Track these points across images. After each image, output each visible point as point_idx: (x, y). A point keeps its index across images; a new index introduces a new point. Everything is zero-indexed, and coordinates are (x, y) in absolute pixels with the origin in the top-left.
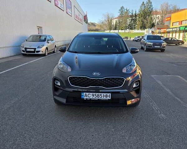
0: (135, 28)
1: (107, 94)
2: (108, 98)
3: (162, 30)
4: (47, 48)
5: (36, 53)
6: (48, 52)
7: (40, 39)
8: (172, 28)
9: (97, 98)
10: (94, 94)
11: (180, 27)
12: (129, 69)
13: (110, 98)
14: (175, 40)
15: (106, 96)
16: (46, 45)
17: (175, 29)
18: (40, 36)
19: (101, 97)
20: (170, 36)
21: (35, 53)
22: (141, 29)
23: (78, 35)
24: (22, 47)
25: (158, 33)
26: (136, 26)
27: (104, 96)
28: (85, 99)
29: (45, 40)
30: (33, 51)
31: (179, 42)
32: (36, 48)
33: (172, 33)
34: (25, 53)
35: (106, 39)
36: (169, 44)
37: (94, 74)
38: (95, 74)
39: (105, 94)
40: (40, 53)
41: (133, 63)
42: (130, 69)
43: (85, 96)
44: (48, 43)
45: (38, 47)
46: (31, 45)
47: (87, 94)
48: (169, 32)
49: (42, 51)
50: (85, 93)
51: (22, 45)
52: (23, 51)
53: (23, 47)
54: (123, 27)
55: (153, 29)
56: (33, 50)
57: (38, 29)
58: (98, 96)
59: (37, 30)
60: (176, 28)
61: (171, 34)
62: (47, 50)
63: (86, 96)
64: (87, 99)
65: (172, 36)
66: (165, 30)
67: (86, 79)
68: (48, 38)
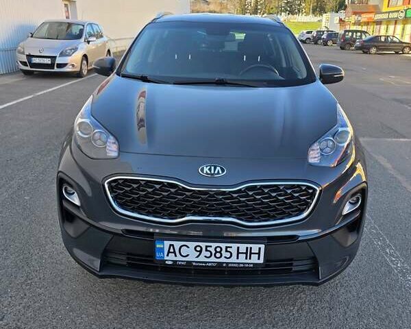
0: (299, 11)
1: (249, 246)
2: (254, 259)
3: (364, 18)
4: (85, 57)
5: (56, 69)
6: (89, 68)
7: (70, 32)
8: (386, 13)
9: (213, 259)
10: (203, 245)
11: (406, 11)
12: (328, 150)
13: (261, 261)
14: (395, 42)
15: (249, 253)
16: (83, 48)
17: (395, 15)
18: (70, 25)
19: (228, 255)
20: (382, 31)
21: (53, 69)
22: (313, 13)
23: (153, 22)
24: (20, 52)
25: (354, 24)
26: (303, 5)
27: (238, 253)
28: (170, 263)
29: (79, 36)
30: (50, 62)
31: (405, 47)
32: (55, 57)
33: (387, 25)
34: (28, 68)
35: (240, 36)
36: (380, 49)
37: (202, 170)
38: (206, 170)
39: (243, 247)
40: (68, 69)
41: (342, 127)
42: (332, 149)
43: (169, 252)
44: (88, 42)
45: (62, 54)
46: (42, 49)
47: (177, 244)
48: (379, 23)
49: (73, 65)
50: (167, 243)
51: (19, 48)
52: (24, 64)
53: (23, 53)
54: (272, 8)
55: (342, 14)
56: (48, 61)
57: (66, 5)
58: (216, 252)
59: (64, 9)
60: (398, 11)
61: (383, 27)
62: (85, 62)
63: (174, 252)
64: (175, 262)
65: (387, 31)
66: (371, 18)
67: (173, 190)
68: (87, 30)
